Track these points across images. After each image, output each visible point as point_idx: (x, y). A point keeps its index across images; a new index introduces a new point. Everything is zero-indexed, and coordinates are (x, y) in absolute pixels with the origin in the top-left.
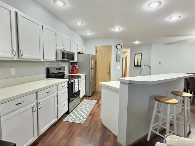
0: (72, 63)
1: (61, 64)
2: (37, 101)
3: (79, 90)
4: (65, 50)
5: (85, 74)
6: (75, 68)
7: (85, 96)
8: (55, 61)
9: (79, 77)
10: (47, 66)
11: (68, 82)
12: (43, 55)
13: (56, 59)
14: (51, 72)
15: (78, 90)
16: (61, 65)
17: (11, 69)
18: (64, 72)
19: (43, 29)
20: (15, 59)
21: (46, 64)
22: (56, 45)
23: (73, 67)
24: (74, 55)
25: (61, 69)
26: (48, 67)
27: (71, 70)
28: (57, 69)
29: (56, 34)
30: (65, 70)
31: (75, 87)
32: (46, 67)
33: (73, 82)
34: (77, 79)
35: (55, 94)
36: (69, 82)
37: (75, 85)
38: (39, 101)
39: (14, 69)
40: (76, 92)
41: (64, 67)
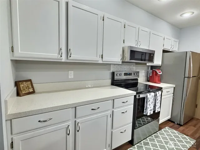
0: (152, 67)
1: (134, 67)
2: (76, 119)
3: (156, 112)
4: (139, 47)
5: (174, 86)
6: (156, 74)
7: (170, 121)
8: (121, 63)
9: (160, 89)
10: (113, 69)
11: (135, 96)
12: (102, 55)
13: (121, 61)
14: (116, 78)
15: (154, 112)
16: (135, 69)
17: (70, 72)
18: (137, 80)
19: (103, 20)
20: (63, 61)
21: (112, 67)
22: (124, 40)
23: (153, 73)
24: (153, 54)
25: (133, 74)
26: (114, 71)
27: (150, 76)
28: (126, 74)
29: (125, 25)
30: (138, 76)
31: (148, 106)
32: (111, 71)
33: (144, 98)
34: (153, 94)
35: (110, 112)
36: (137, 97)
37: (148, 103)
38: (78, 121)
39: (72, 72)
40: (148, 114)
41: (138, 72)
